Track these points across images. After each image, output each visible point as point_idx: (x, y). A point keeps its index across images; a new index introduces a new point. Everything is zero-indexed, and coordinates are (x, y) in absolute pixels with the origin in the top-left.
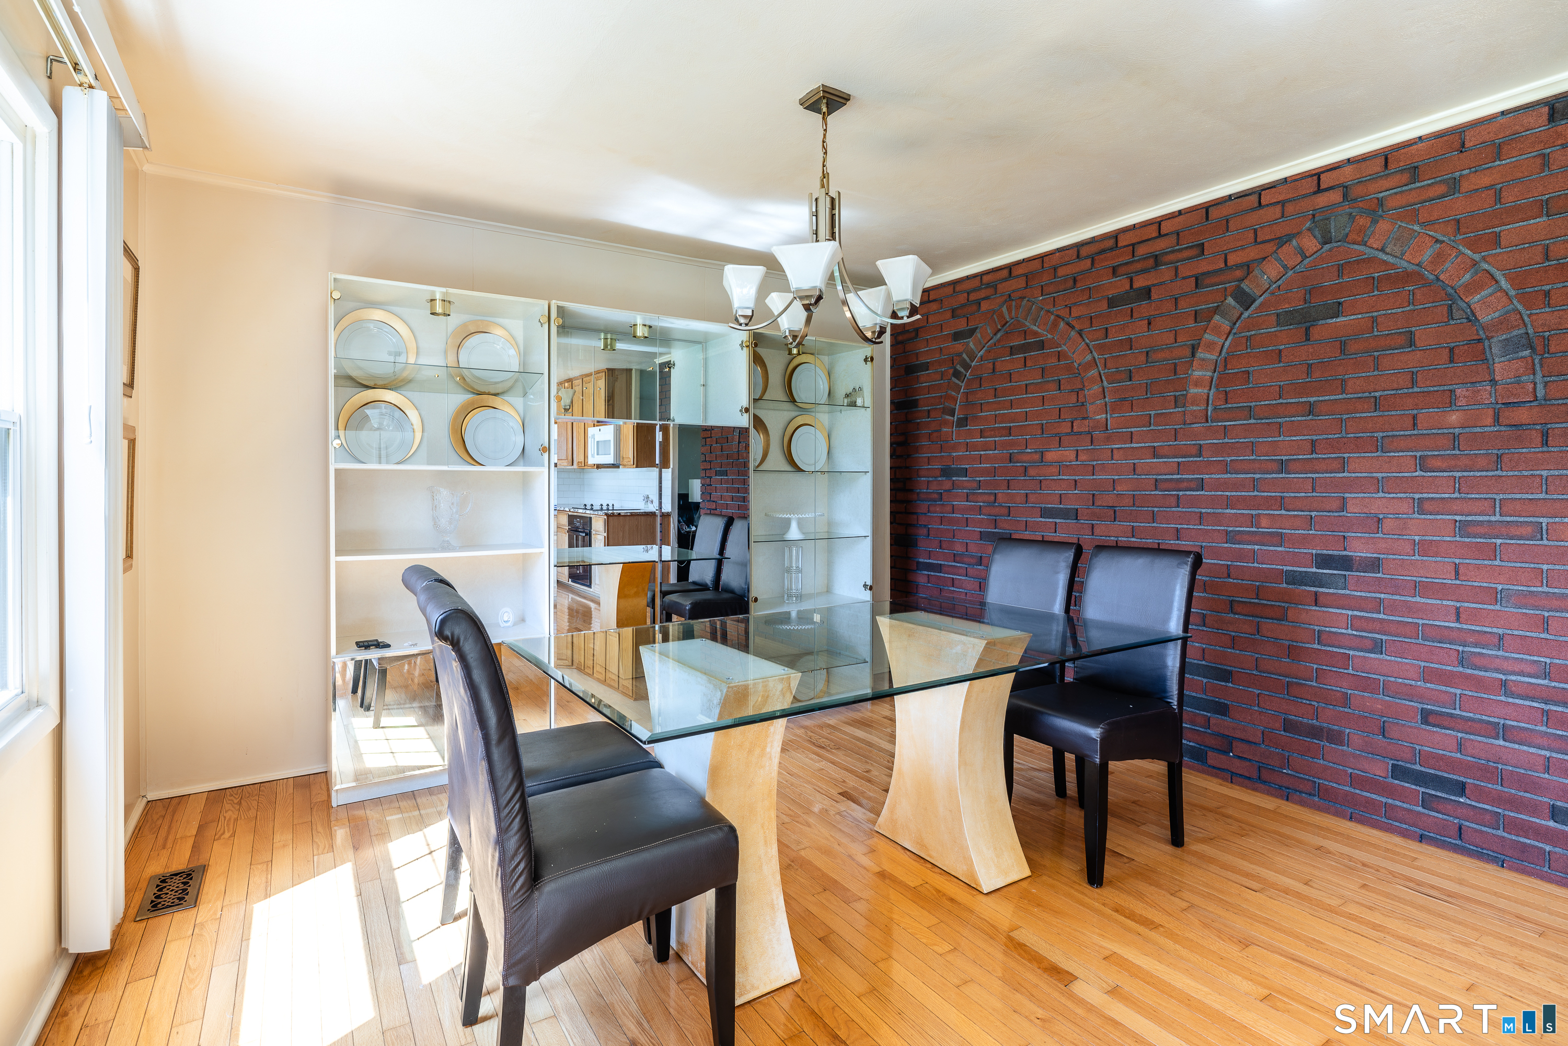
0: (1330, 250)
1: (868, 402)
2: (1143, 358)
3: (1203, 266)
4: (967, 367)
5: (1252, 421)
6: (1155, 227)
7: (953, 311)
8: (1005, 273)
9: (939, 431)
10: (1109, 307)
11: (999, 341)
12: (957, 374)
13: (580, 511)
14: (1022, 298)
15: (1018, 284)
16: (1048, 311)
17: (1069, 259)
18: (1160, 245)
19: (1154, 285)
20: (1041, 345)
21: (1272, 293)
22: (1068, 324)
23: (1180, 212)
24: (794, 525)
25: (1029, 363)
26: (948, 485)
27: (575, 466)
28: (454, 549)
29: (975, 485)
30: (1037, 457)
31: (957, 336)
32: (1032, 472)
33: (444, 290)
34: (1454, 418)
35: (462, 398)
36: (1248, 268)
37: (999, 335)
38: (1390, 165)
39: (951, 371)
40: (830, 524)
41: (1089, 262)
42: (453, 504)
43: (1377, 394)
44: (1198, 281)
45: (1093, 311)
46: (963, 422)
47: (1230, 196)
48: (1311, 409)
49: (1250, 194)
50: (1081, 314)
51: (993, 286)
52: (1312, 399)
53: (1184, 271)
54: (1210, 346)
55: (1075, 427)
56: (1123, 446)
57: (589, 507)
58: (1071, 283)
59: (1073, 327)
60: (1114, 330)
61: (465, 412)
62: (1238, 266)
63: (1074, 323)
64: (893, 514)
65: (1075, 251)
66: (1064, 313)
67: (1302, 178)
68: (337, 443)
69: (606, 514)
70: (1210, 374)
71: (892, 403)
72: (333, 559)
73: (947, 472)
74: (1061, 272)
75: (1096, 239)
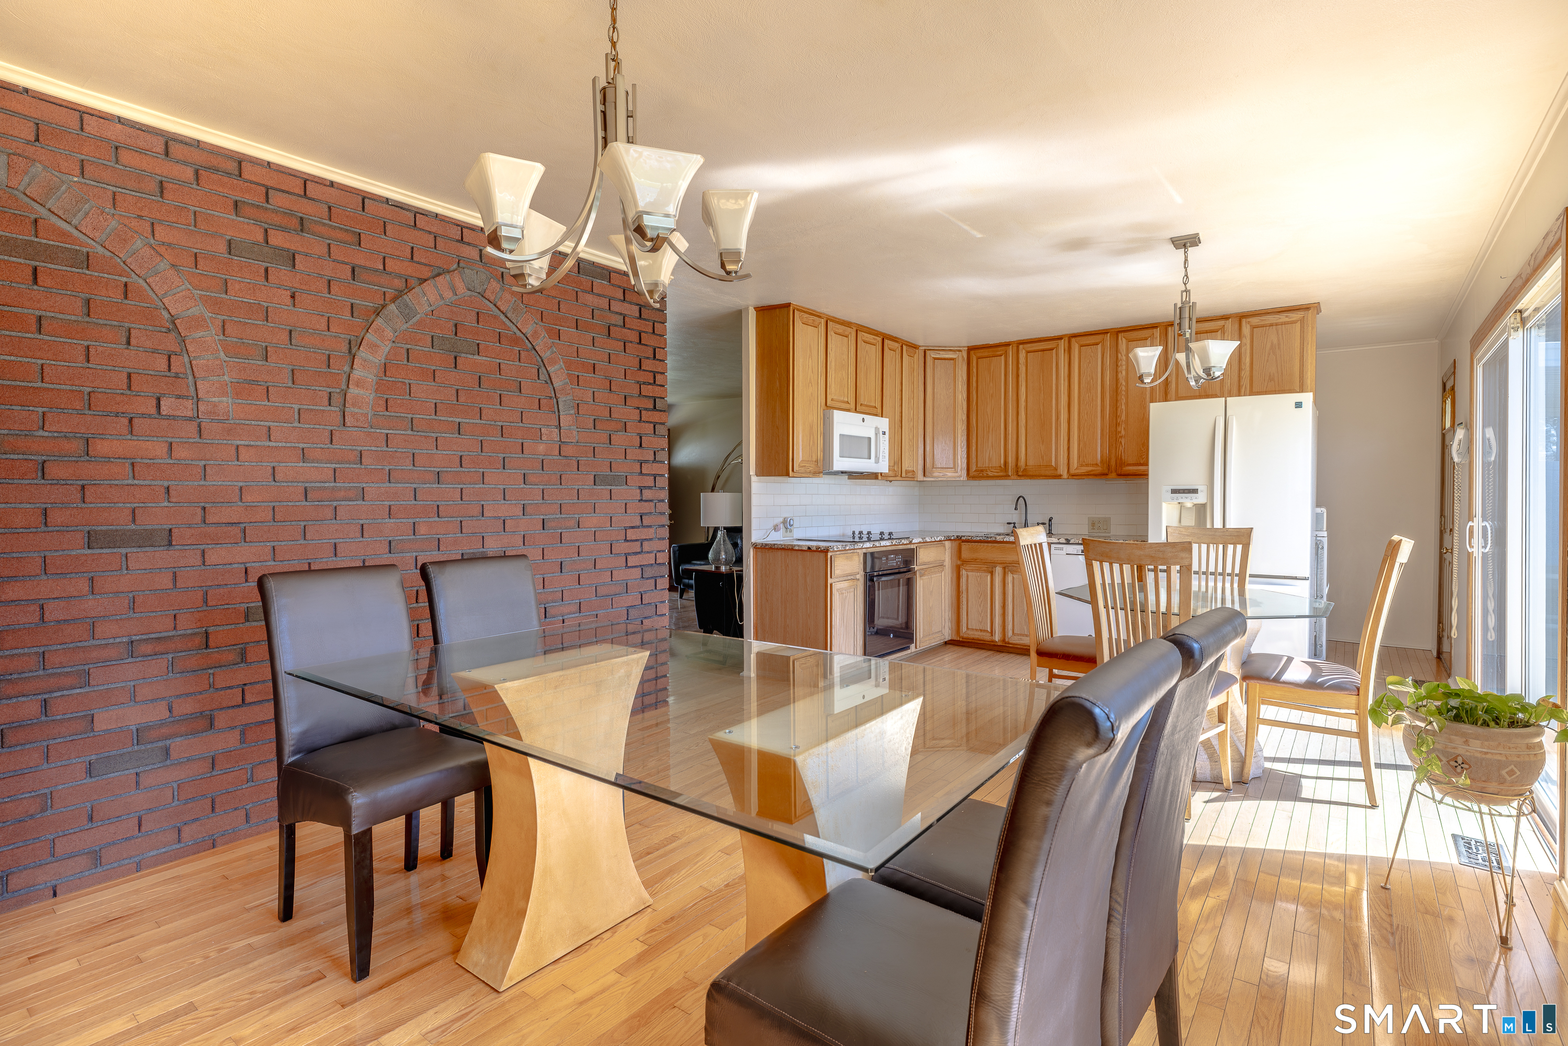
0: (470, 296)
3: (360, 258)
6: (297, 181)
17: (147, 148)
18: (307, 208)
19: (299, 253)
23: (332, 184)
32: (58, 471)
34: (541, 448)
36: (406, 281)
44: (354, 272)
45: (199, 246)
47: (386, 199)
48: (458, 428)
49: (407, 210)
50: (175, 242)
53: (338, 253)
54: (374, 347)
55: (163, 408)
56: (252, 443)
60: (237, 287)
62: (397, 276)
66: (138, 226)
67: (449, 222)
75: (202, 145)
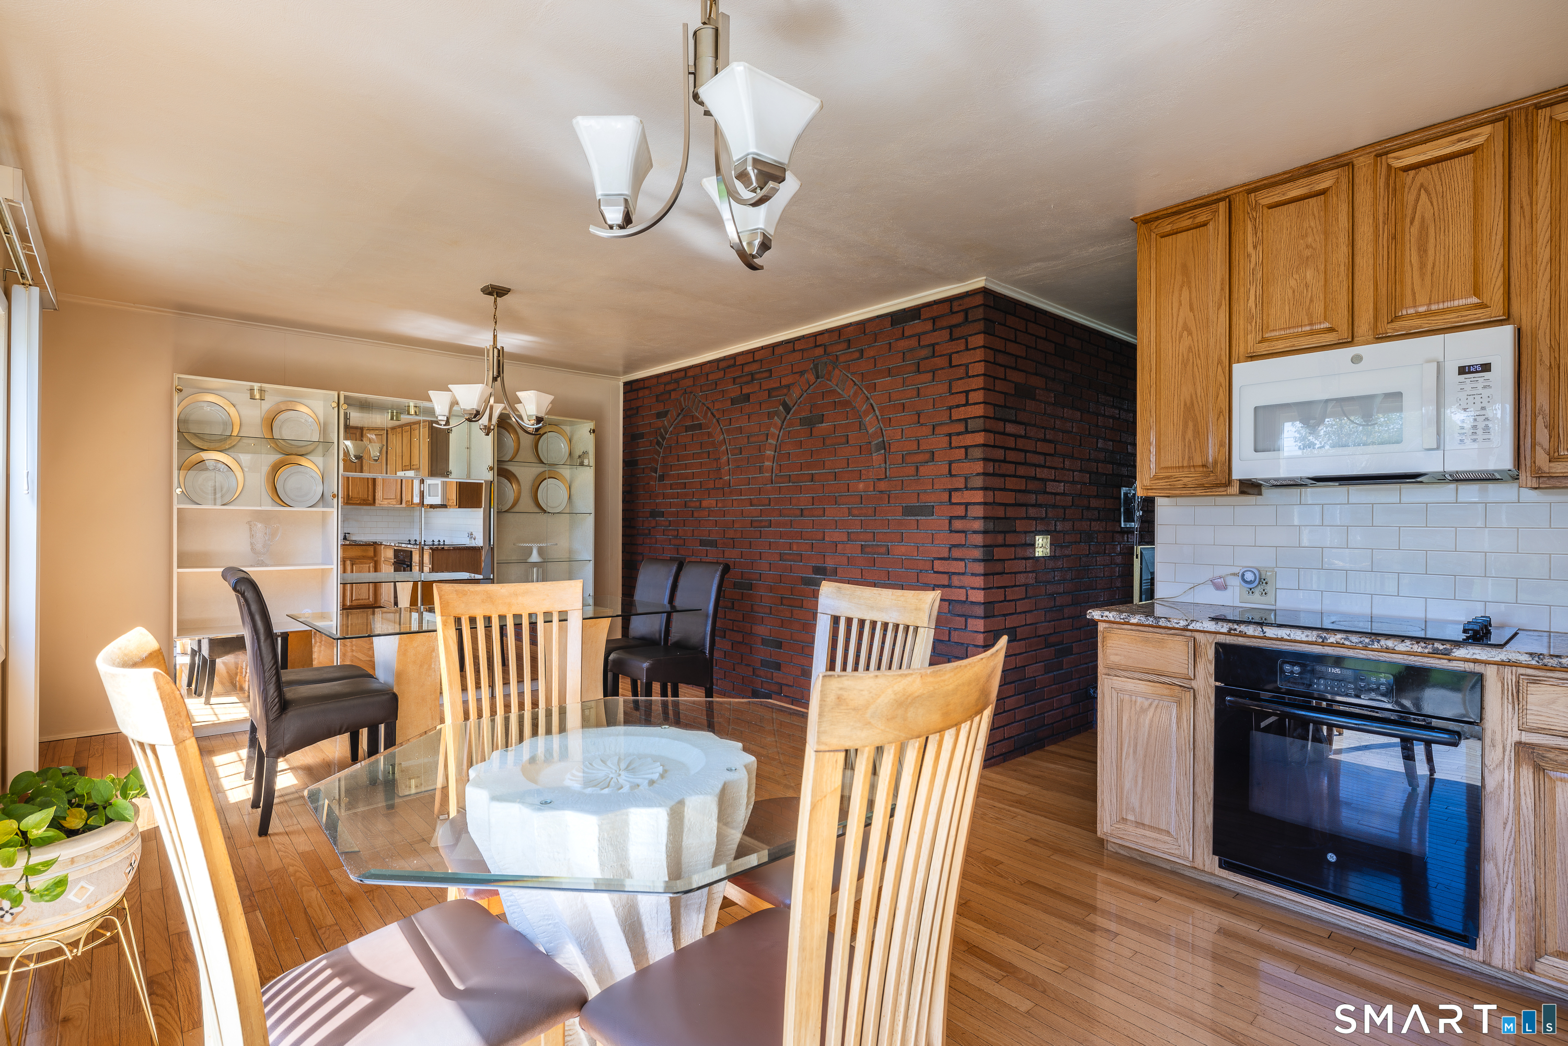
0: (820, 382)
1: (592, 463)
2: (746, 440)
3: (773, 384)
4: (663, 438)
5: (791, 484)
6: (751, 355)
7: (657, 396)
8: (683, 373)
9: (649, 483)
10: (732, 405)
11: (680, 421)
12: (658, 443)
13: (403, 545)
14: (691, 393)
15: (689, 382)
16: (703, 404)
18: (754, 367)
19: (752, 393)
20: (700, 426)
21: (799, 405)
22: (712, 414)
24: (535, 552)
25: (695, 439)
26: (653, 524)
27: (404, 505)
28: (267, 565)
29: (667, 523)
30: (698, 504)
31: (660, 415)
32: (696, 514)
33: (259, 385)
34: (861, 486)
35: (275, 457)
36: (788, 387)
37: (680, 417)
38: (841, 337)
39: (656, 440)
40: (570, 551)
41: (723, 372)
42: (266, 534)
43: (836, 470)
44: (770, 391)
45: (724, 406)
46: (662, 478)
47: (782, 341)
48: (812, 478)
50: (719, 408)
51: (677, 381)
52: (814, 472)
53: (764, 387)
54: (773, 435)
55: (715, 484)
56: (737, 498)
57: (413, 542)
58: (714, 386)
59: (714, 416)
60: (734, 420)
61: (276, 469)
62: (786, 386)
63: (715, 413)
64: (624, 545)
65: (715, 364)
66: (710, 406)
67: (810, 337)
68: (179, 491)
69: (431, 549)
70: (773, 453)
71: (624, 461)
72: (176, 570)
73: (654, 514)
74: (710, 377)
